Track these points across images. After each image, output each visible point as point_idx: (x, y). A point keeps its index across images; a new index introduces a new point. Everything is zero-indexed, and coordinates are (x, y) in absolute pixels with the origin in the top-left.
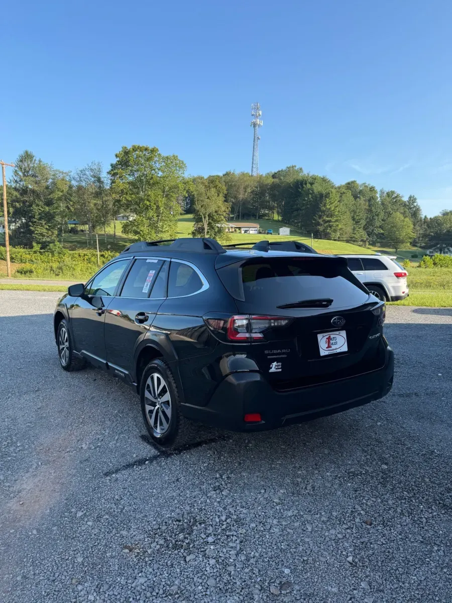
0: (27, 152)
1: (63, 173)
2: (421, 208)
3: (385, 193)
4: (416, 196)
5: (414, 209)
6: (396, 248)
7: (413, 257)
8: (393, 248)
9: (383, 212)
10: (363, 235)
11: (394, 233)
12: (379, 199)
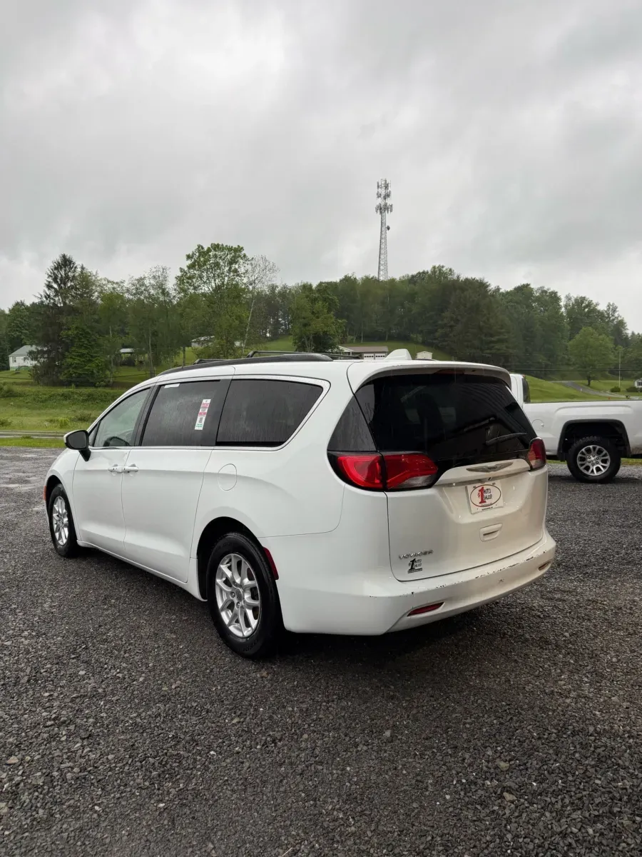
0: (64, 256)
1: (113, 283)
2: (625, 320)
3: (573, 300)
4: (616, 304)
5: (615, 322)
6: (589, 379)
7: (613, 391)
8: (584, 379)
9: (569, 327)
10: (540, 360)
11: (585, 357)
12: (563, 310)
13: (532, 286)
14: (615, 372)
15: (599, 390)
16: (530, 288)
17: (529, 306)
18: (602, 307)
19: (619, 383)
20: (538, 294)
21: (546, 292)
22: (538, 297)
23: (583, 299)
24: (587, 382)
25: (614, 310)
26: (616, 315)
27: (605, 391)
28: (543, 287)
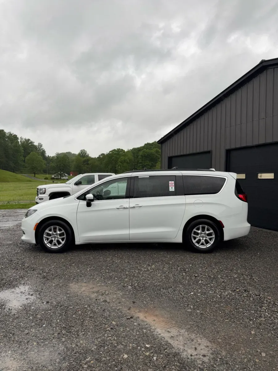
2: (45, 150)
3: (24, 139)
4: (42, 144)
5: (42, 151)
6: (35, 174)
7: (45, 179)
8: (33, 174)
9: (23, 151)
10: (11, 165)
11: (33, 164)
12: (20, 143)
13: (5, 131)
14: (45, 172)
15: (39, 178)
16: (4, 132)
17: (4, 140)
18: (36, 144)
19: (47, 176)
20: (8, 135)
21: (12, 135)
22: (8, 136)
23: (29, 140)
24: (34, 175)
25: (41, 146)
26: (42, 148)
27: (42, 179)
28: (11, 132)
